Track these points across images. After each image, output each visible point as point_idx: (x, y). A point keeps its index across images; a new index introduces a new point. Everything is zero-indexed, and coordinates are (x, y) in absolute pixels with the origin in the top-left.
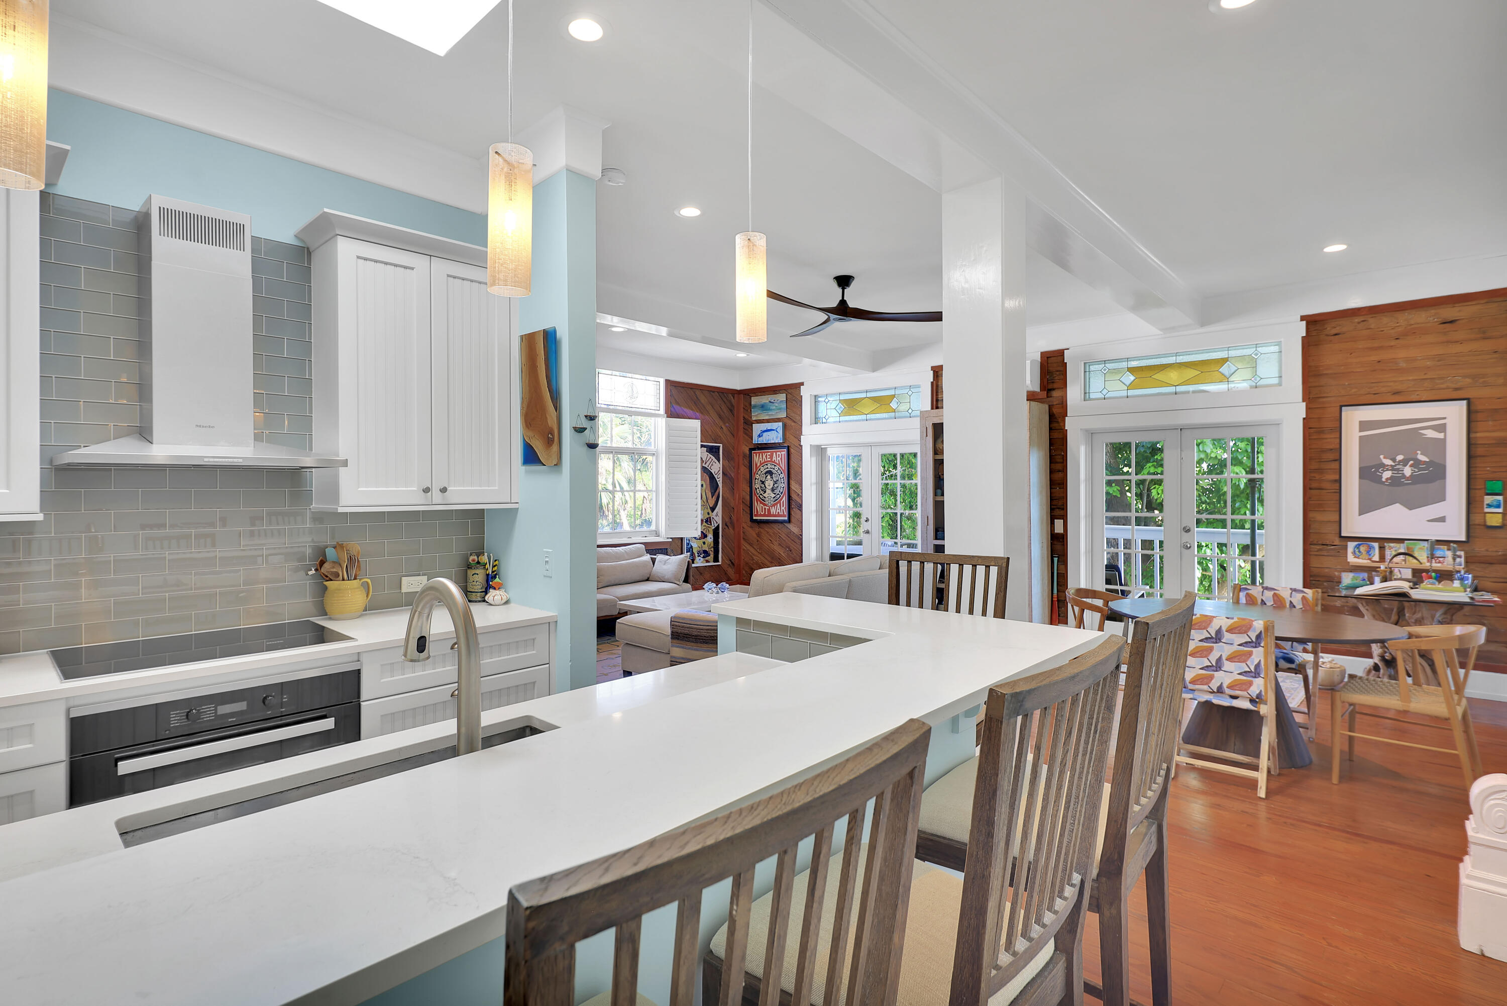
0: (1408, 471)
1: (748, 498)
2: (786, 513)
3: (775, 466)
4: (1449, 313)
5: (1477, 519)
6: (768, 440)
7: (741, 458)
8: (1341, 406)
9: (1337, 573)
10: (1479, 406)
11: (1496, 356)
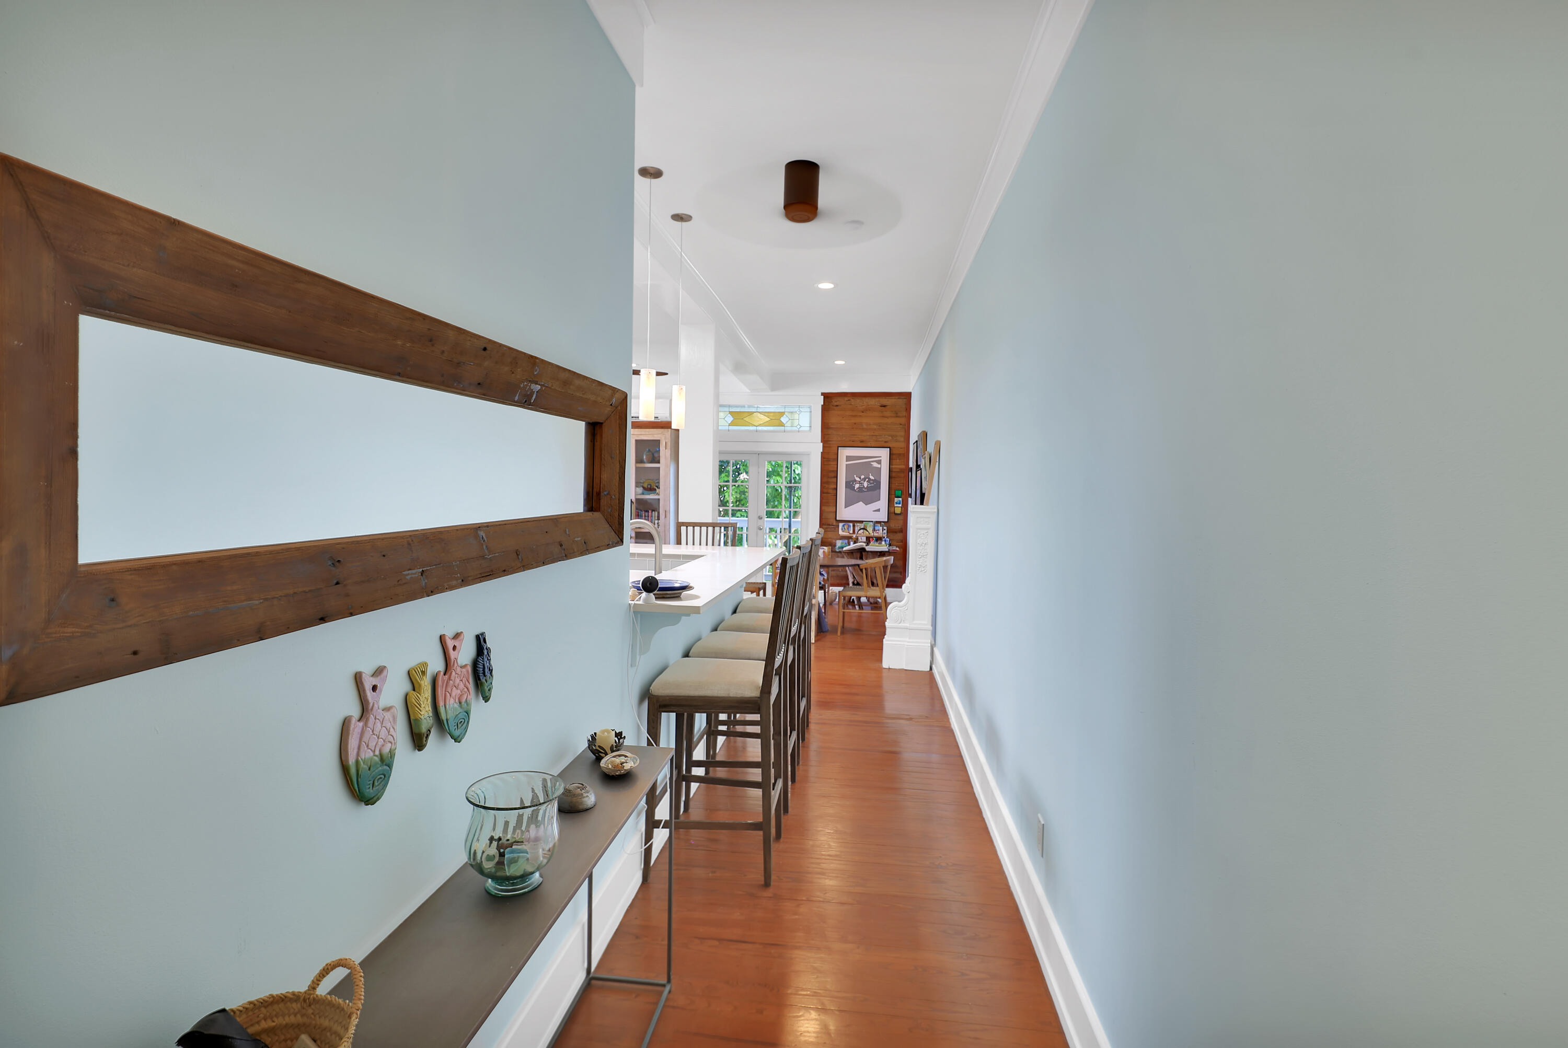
0: (866, 484)
4: (884, 401)
5: (892, 510)
8: (838, 447)
9: (834, 541)
10: (894, 452)
11: (901, 426)
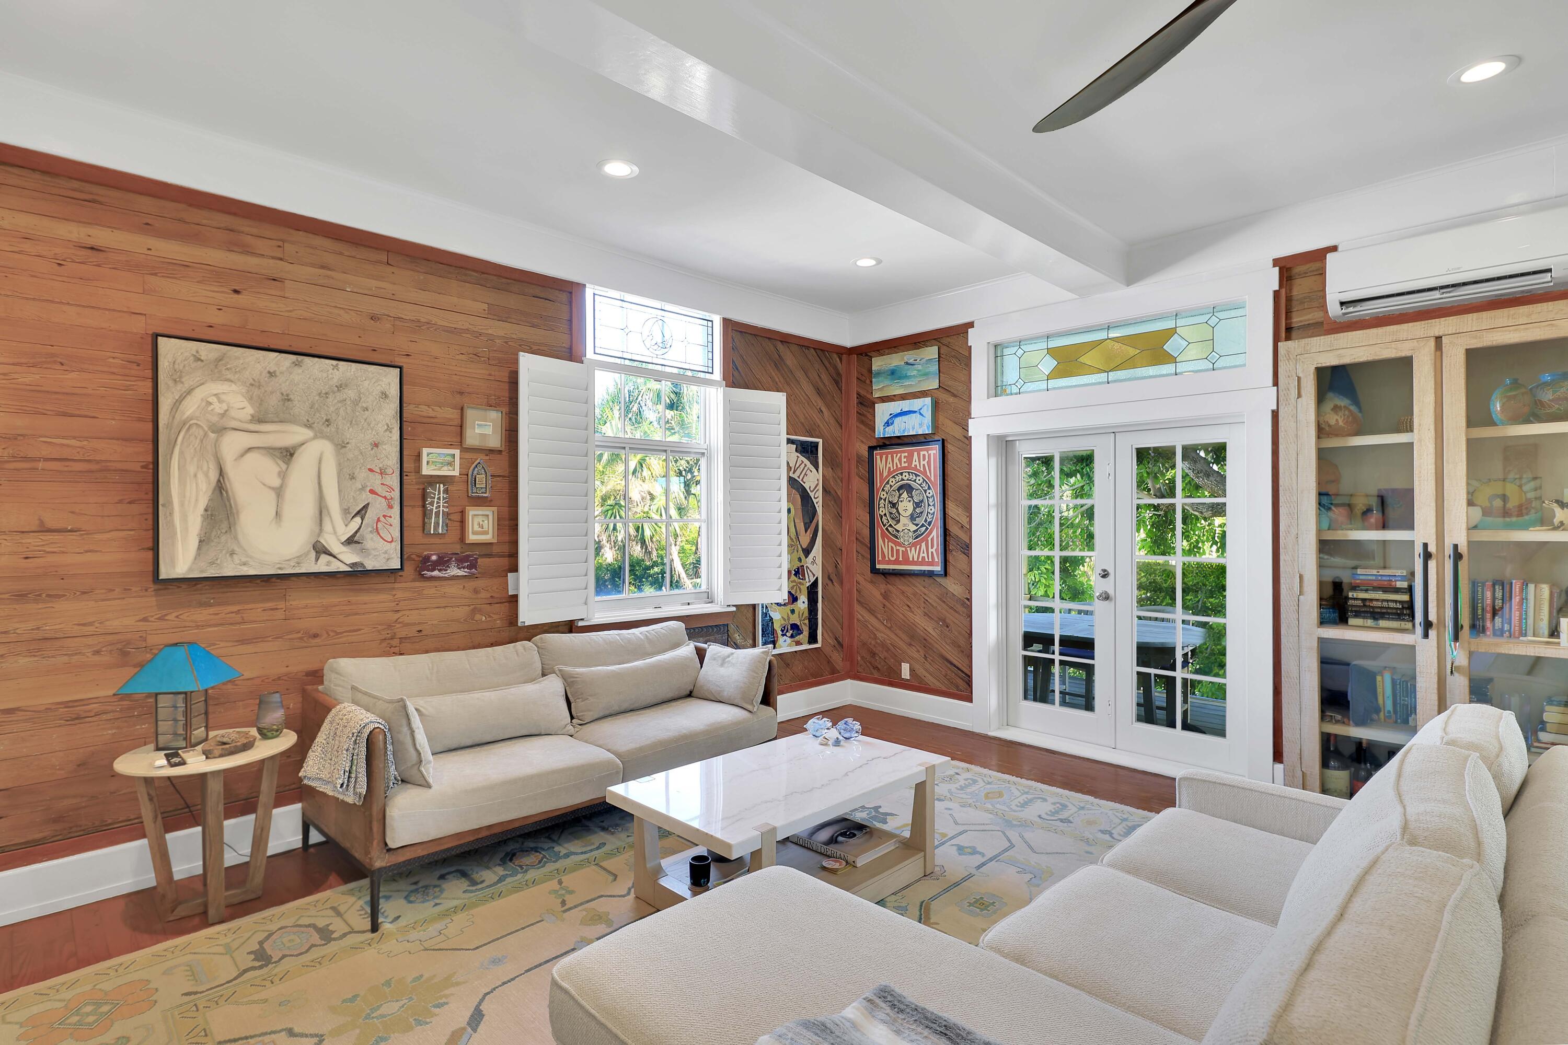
1: (866, 532)
2: (938, 558)
3: (917, 475)
6: (904, 431)
7: (854, 463)
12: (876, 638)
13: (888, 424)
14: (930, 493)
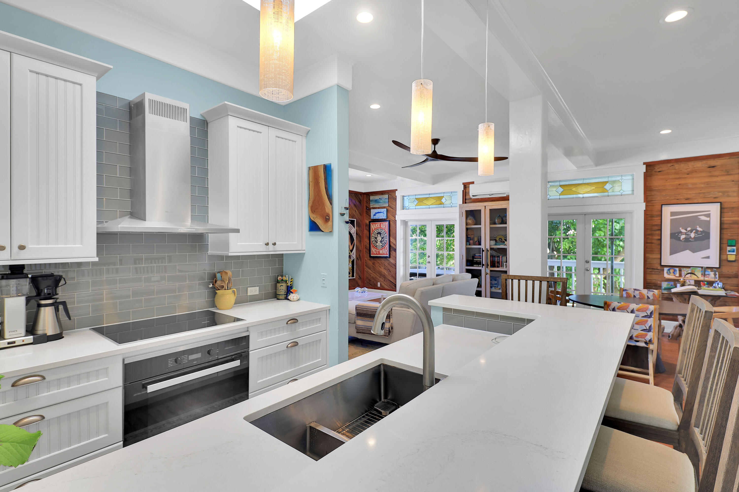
0: (693, 235)
1: (368, 246)
2: (388, 253)
3: (382, 230)
4: (712, 162)
5: (724, 257)
6: (379, 217)
7: (365, 226)
8: (662, 205)
9: (659, 282)
10: (725, 206)
11: (733, 183)
12: (371, 276)
13: (374, 215)
14: (386, 235)
